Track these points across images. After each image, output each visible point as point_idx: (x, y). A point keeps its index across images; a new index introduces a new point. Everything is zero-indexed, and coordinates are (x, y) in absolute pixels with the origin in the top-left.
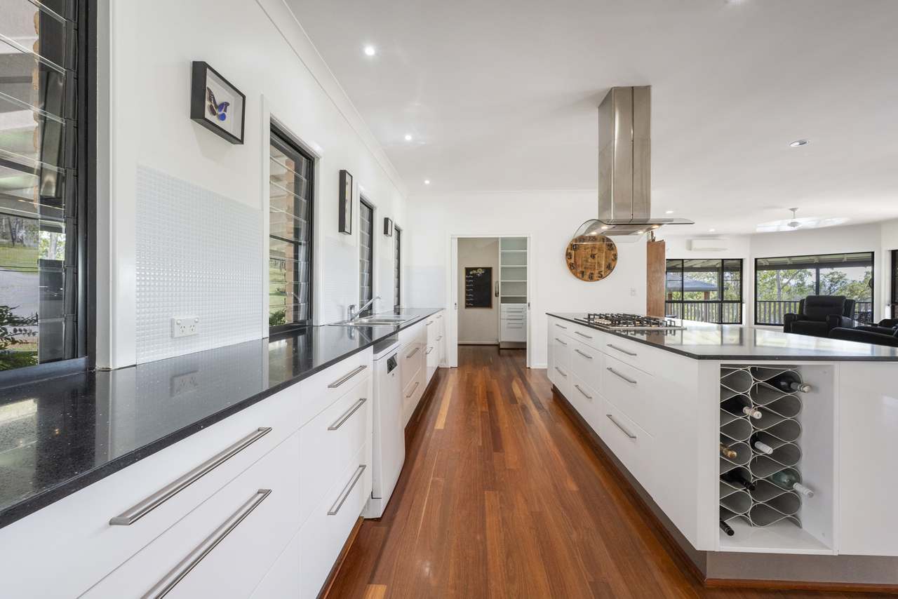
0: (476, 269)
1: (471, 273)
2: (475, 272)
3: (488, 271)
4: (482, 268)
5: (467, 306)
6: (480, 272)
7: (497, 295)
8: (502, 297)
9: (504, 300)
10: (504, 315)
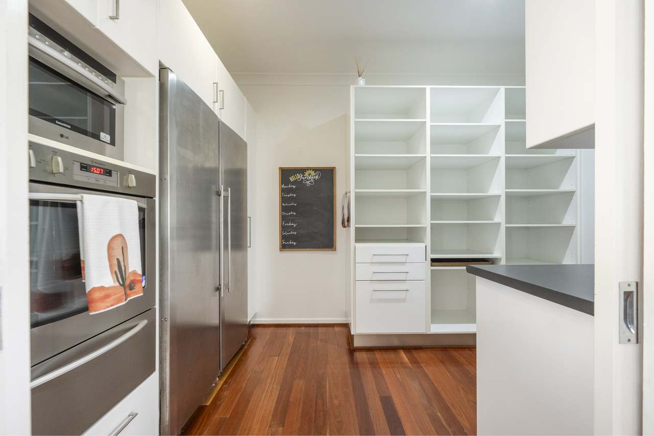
0: (302, 171)
1: (292, 179)
2: (299, 176)
3: (327, 175)
4: (315, 170)
5: (284, 247)
6: (311, 177)
7: (346, 223)
8: (357, 229)
9: (363, 235)
10: (363, 271)
